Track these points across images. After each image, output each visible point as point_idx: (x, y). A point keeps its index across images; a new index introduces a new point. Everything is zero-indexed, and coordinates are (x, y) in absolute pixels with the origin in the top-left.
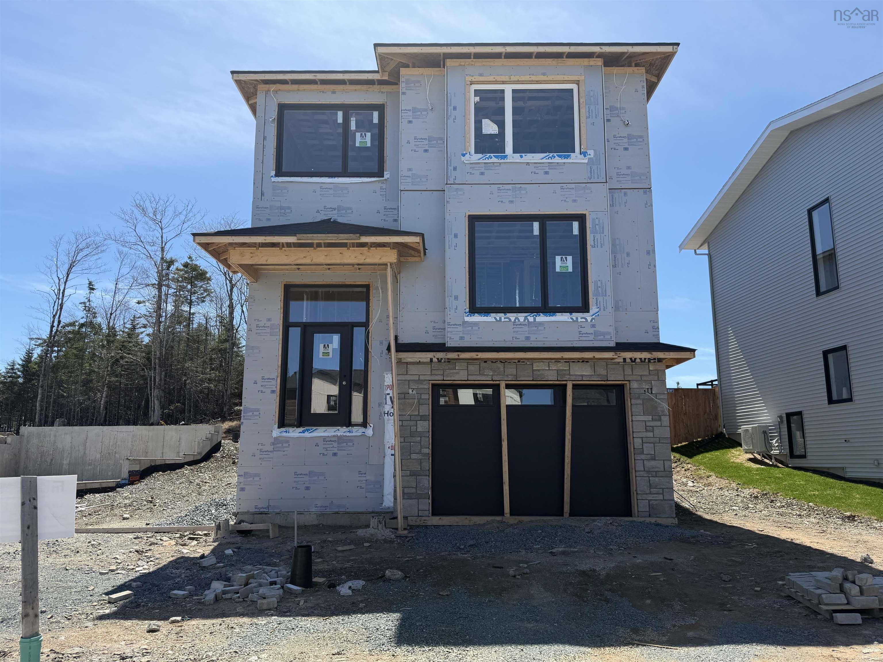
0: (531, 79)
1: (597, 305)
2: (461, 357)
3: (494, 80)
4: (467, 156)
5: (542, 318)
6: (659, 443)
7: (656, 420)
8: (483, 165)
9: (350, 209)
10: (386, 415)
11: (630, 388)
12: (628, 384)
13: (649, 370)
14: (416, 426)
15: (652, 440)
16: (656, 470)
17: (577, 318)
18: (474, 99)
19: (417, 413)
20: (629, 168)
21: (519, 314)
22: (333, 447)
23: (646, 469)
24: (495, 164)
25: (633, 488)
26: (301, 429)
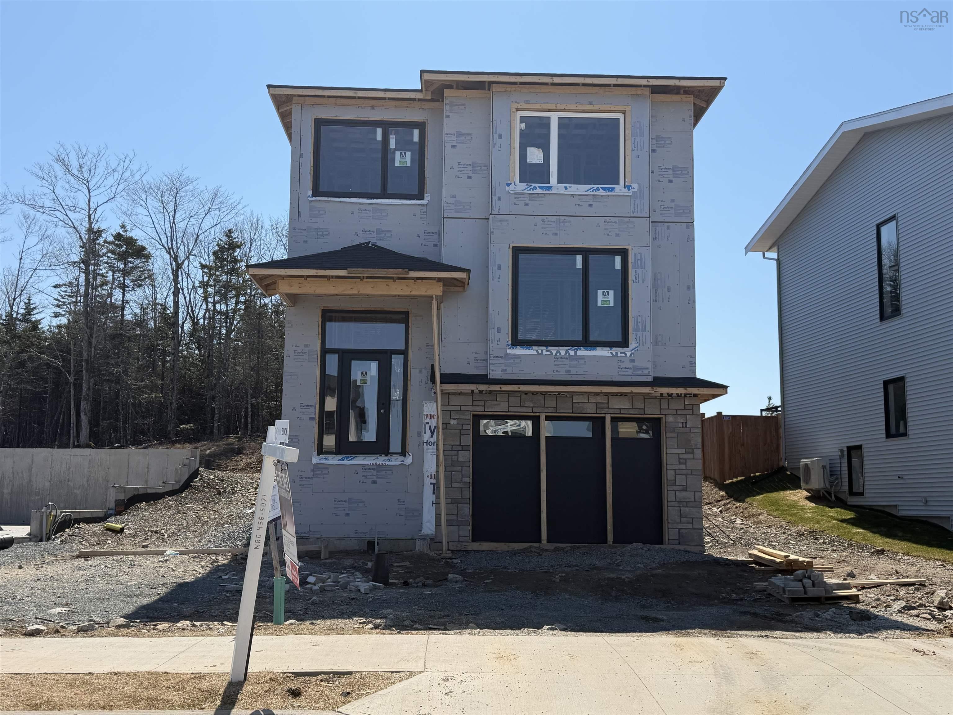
0: (577, 108)
1: (636, 340)
2: (503, 389)
3: (540, 108)
4: (512, 186)
5: (582, 352)
6: (691, 474)
7: (689, 453)
8: (527, 196)
9: (389, 232)
10: (425, 444)
11: (666, 422)
12: (664, 418)
13: (685, 404)
14: (458, 455)
15: (685, 472)
16: (687, 500)
17: (617, 353)
18: (519, 126)
19: (458, 443)
20: (673, 201)
21: (561, 348)
22: (372, 475)
23: (678, 500)
24: (540, 195)
25: (665, 517)
26: (340, 457)
